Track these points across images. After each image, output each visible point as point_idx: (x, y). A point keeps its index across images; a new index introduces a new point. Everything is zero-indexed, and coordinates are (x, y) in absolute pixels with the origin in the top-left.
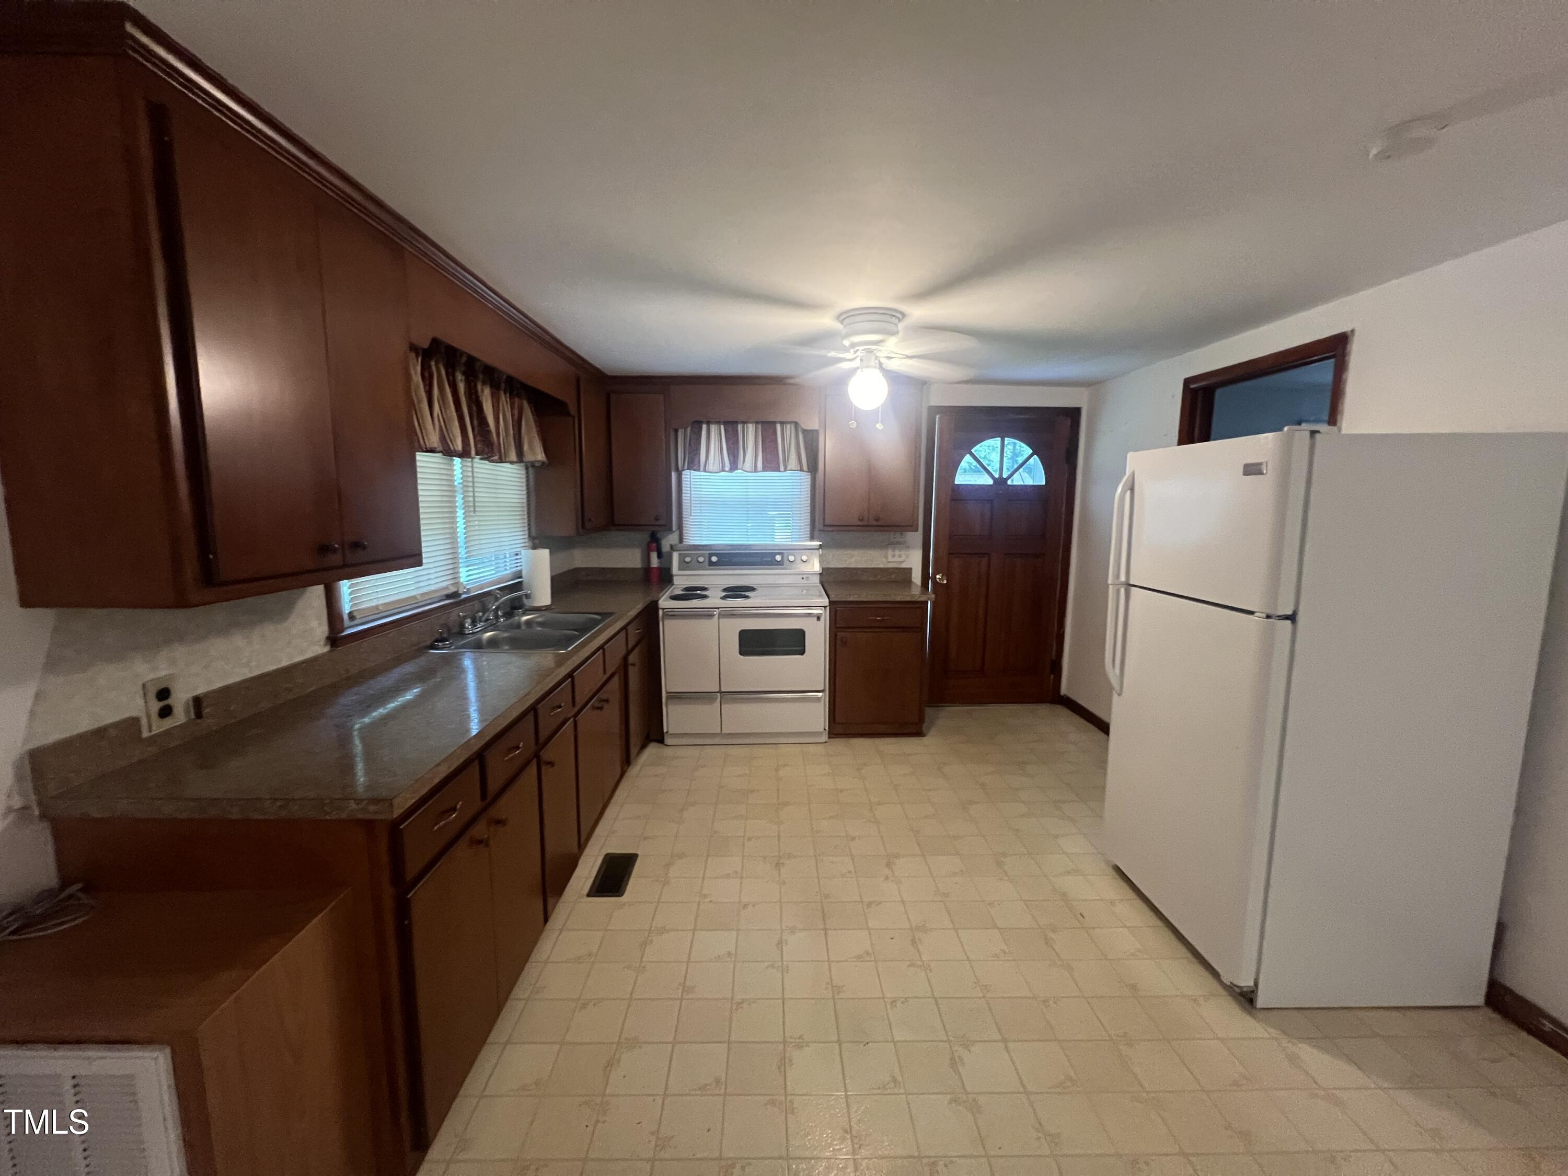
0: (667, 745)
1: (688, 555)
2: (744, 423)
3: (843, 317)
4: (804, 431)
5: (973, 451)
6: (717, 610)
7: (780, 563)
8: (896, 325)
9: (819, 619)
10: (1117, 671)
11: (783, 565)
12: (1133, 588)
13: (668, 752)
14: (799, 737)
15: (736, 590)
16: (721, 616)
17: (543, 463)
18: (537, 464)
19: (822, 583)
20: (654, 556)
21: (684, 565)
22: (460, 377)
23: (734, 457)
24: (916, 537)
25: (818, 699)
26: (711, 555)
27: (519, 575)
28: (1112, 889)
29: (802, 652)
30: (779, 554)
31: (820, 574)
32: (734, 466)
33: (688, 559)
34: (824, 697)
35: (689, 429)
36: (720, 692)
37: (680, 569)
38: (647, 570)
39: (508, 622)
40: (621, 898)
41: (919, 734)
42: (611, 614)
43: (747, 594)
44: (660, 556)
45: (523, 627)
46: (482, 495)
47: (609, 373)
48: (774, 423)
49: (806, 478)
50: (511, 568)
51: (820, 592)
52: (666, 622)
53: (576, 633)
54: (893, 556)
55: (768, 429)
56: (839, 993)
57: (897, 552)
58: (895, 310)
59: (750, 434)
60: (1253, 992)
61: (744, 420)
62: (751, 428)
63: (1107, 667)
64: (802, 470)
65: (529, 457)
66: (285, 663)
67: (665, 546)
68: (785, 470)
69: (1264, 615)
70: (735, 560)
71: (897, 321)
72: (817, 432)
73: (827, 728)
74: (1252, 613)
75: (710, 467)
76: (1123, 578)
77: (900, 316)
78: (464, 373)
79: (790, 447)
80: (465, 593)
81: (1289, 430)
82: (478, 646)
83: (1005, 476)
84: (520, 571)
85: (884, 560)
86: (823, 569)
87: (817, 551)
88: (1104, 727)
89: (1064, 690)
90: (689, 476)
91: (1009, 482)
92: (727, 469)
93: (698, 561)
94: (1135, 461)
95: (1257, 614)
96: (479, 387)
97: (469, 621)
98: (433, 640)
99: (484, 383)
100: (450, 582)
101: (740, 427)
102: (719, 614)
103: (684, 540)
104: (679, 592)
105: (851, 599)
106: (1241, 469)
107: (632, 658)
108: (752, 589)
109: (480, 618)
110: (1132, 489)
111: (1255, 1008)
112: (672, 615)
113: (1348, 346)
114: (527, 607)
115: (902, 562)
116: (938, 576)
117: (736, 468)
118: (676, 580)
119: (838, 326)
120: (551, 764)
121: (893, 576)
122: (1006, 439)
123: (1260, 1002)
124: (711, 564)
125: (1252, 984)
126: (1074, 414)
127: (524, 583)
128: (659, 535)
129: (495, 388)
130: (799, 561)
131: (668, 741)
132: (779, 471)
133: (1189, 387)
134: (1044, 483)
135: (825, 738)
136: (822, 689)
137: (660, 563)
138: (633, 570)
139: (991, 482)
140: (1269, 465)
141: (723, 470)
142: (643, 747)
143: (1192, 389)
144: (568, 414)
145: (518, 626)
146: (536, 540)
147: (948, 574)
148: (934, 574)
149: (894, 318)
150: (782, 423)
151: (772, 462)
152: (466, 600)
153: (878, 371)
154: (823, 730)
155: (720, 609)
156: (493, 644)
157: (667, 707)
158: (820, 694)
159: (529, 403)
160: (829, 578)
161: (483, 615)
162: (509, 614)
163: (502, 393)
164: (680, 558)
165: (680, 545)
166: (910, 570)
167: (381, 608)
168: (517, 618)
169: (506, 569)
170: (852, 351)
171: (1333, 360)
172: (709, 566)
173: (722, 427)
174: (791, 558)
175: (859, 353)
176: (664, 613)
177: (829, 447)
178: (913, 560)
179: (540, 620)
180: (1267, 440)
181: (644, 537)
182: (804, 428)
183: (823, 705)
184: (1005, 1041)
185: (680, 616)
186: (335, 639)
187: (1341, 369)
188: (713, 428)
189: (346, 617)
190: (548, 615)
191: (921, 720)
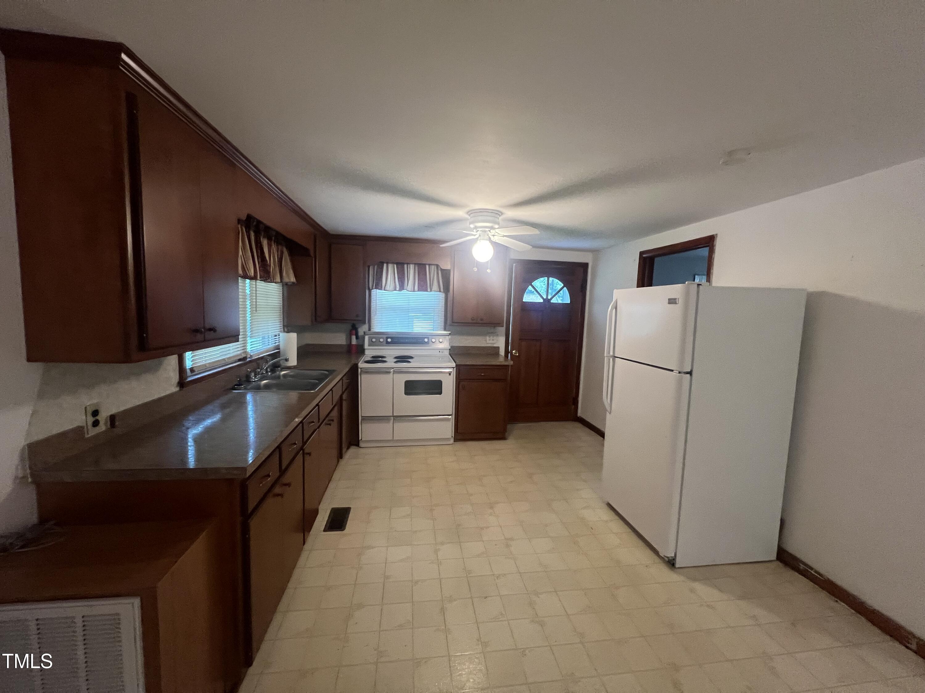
0: (361, 447)
1: (374, 338)
2: (408, 264)
3: (469, 213)
4: (442, 270)
5: (533, 284)
6: (392, 369)
7: (427, 343)
8: (498, 218)
9: (450, 374)
10: (609, 400)
11: (429, 344)
12: (616, 358)
13: (362, 451)
14: (438, 442)
15: (403, 358)
16: (395, 372)
17: (293, 283)
18: (289, 284)
19: (450, 354)
20: (354, 337)
21: (371, 344)
22: (252, 234)
23: (402, 282)
24: (503, 330)
25: (448, 419)
26: (387, 338)
27: (278, 348)
28: (607, 515)
29: (440, 393)
30: (426, 338)
31: (450, 349)
32: (402, 288)
33: (374, 340)
34: (452, 418)
35: (376, 267)
36: (393, 416)
37: (369, 346)
38: (350, 346)
39: (273, 375)
40: (343, 531)
41: (503, 438)
42: (334, 371)
43: (410, 360)
44: (357, 338)
45: (282, 378)
46: (261, 301)
47: (331, 233)
48: (425, 265)
49: (442, 295)
50: (272, 344)
51: (450, 359)
52: (363, 376)
53: (317, 381)
54: (490, 340)
55: (421, 268)
56: (469, 574)
57: (491, 337)
58: (498, 211)
59: (411, 271)
60: (674, 559)
61: (408, 262)
62: (412, 266)
63: (603, 398)
64: (440, 291)
65: (286, 280)
66: (156, 397)
67: (361, 332)
68: (431, 291)
69: (678, 372)
70: (402, 341)
71: (499, 216)
72: (449, 271)
73: (453, 436)
74: (672, 371)
75: (388, 287)
76: (611, 353)
77: (500, 214)
78: (254, 232)
79: (433, 280)
80: (249, 358)
81: (688, 283)
82: (258, 388)
83: (549, 298)
84: (279, 346)
85: (485, 342)
86: (451, 347)
87: (448, 337)
88: (602, 434)
89: (580, 413)
90: (376, 293)
91: (552, 301)
92: (397, 289)
93: (380, 341)
94: (617, 294)
95: (674, 371)
96: (262, 239)
97: (253, 374)
98: (234, 385)
99: (264, 237)
100: (243, 351)
101: (405, 266)
102: (394, 371)
103: (372, 329)
104: (369, 359)
105: (468, 363)
106: (667, 301)
107: (344, 397)
108: (412, 358)
109: (259, 372)
110: (616, 308)
111: (675, 567)
112: (367, 372)
113: (715, 242)
114: (283, 367)
115: (494, 343)
116: (513, 352)
117: (403, 289)
118: (367, 352)
119: (467, 216)
120: (309, 454)
121: (489, 351)
122: (550, 278)
123: (677, 565)
124: (388, 343)
125: (673, 555)
126: (584, 266)
127: (281, 352)
128: (357, 326)
129: (269, 239)
130: (437, 341)
131: (361, 444)
132: (427, 291)
133: (642, 256)
134: (569, 302)
135: (452, 441)
136: (451, 413)
137: (357, 341)
138: (341, 346)
139: (542, 301)
140: (679, 300)
141: (395, 290)
142: (348, 448)
143: (644, 257)
144: (309, 255)
145: (279, 377)
146: (288, 327)
147: (519, 351)
148: (512, 350)
149: (497, 215)
150: (429, 265)
151: (423, 286)
152: (250, 361)
153: (488, 242)
154: (451, 437)
155: (394, 369)
156: (267, 387)
157: (361, 425)
158: (450, 417)
159: (286, 248)
160: (455, 352)
161: (260, 371)
162: (273, 371)
163: (273, 242)
164: (369, 340)
165: (370, 332)
166: (498, 348)
167: (208, 365)
168: (278, 373)
169: (269, 345)
170: (475, 230)
171: (708, 248)
172: (386, 344)
173: (395, 265)
174: (434, 340)
175: (479, 232)
176: (361, 371)
177: (456, 279)
178: (500, 342)
179: (292, 374)
180: (678, 288)
181: (348, 327)
182: (443, 268)
183: (451, 424)
184: (556, 592)
185: (370, 372)
186: (182, 384)
187: (712, 251)
188: (390, 266)
189: (188, 371)
190: (297, 371)
191: (505, 430)
